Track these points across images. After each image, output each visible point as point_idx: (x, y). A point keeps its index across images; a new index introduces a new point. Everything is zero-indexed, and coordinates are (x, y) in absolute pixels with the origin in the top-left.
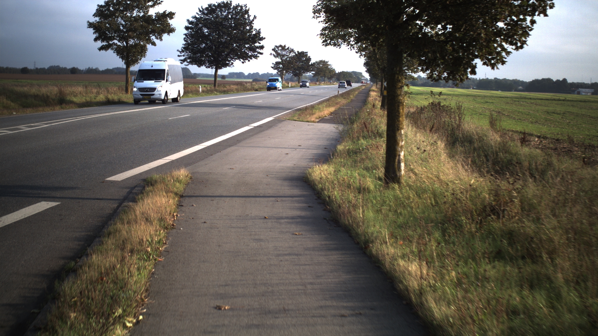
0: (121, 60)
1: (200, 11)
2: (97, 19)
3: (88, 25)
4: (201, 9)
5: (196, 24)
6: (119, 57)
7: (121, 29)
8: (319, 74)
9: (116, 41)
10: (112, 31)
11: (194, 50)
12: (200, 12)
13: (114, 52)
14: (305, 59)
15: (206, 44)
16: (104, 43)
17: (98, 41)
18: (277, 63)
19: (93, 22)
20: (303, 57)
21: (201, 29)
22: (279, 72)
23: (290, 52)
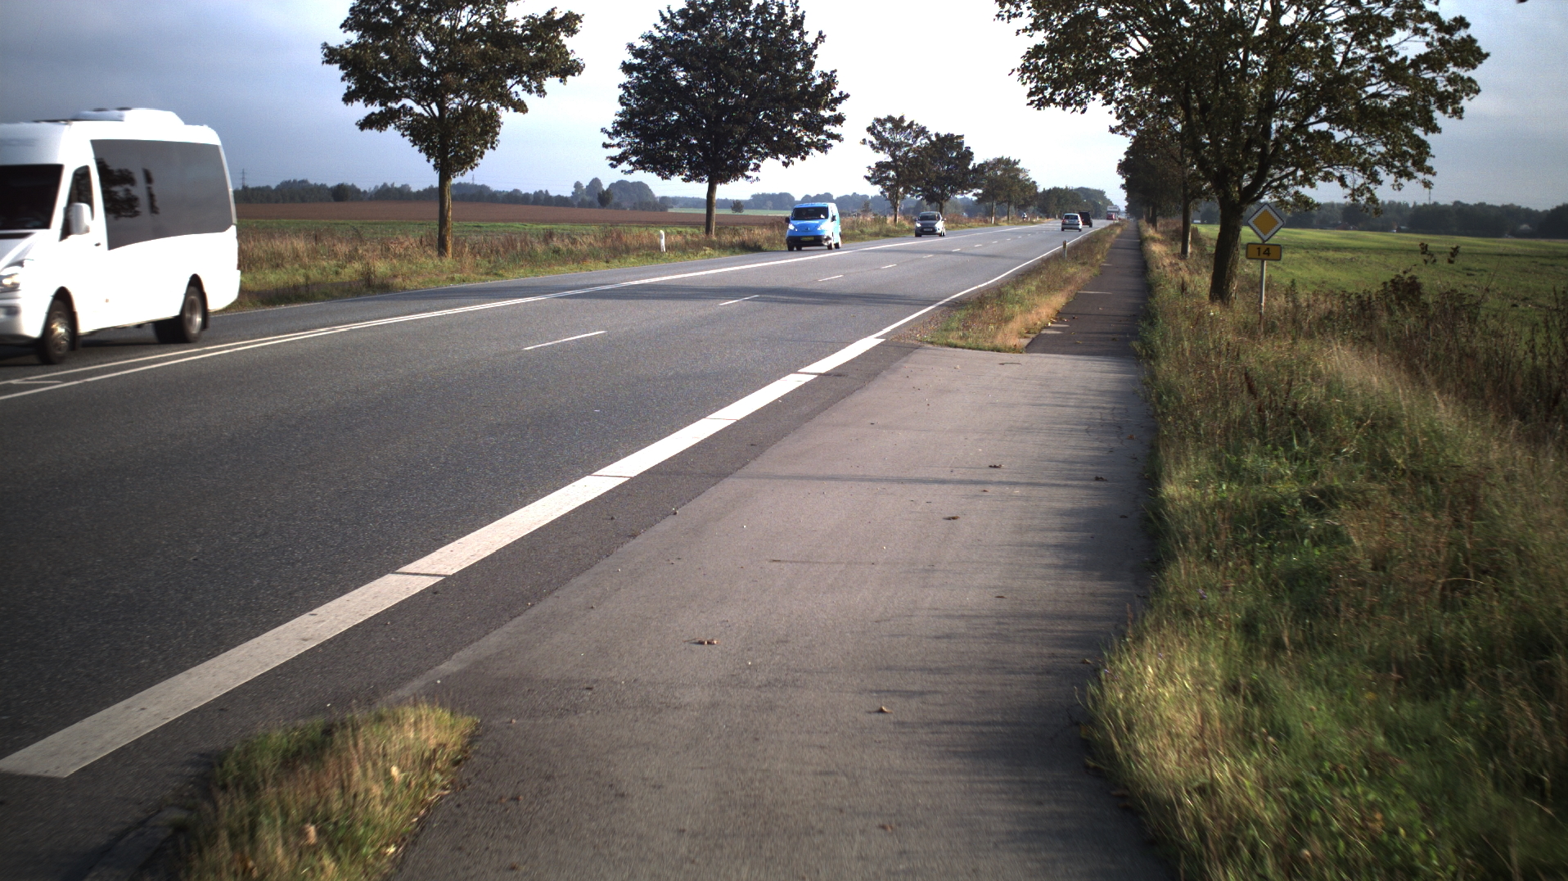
0: (423, 156)
1: (664, 19)
2: (353, 36)
3: (325, 55)
4: (668, 16)
5: (655, 57)
6: (417, 148)
7: (421, 65)
8: (995, 197)
9: (409, 103)
10: (394, 73)
11: (649, 129)
12: (665, 23)
13: (403, 135)
14: (957, 155)
15: (683, 112)
16: (376, 108)
17: (355, 103)
18: (881, 166)
19: (341, 46)
20: (951, 148)
21: (666, 70)
22: (888, 190)
23: (917, 137)
